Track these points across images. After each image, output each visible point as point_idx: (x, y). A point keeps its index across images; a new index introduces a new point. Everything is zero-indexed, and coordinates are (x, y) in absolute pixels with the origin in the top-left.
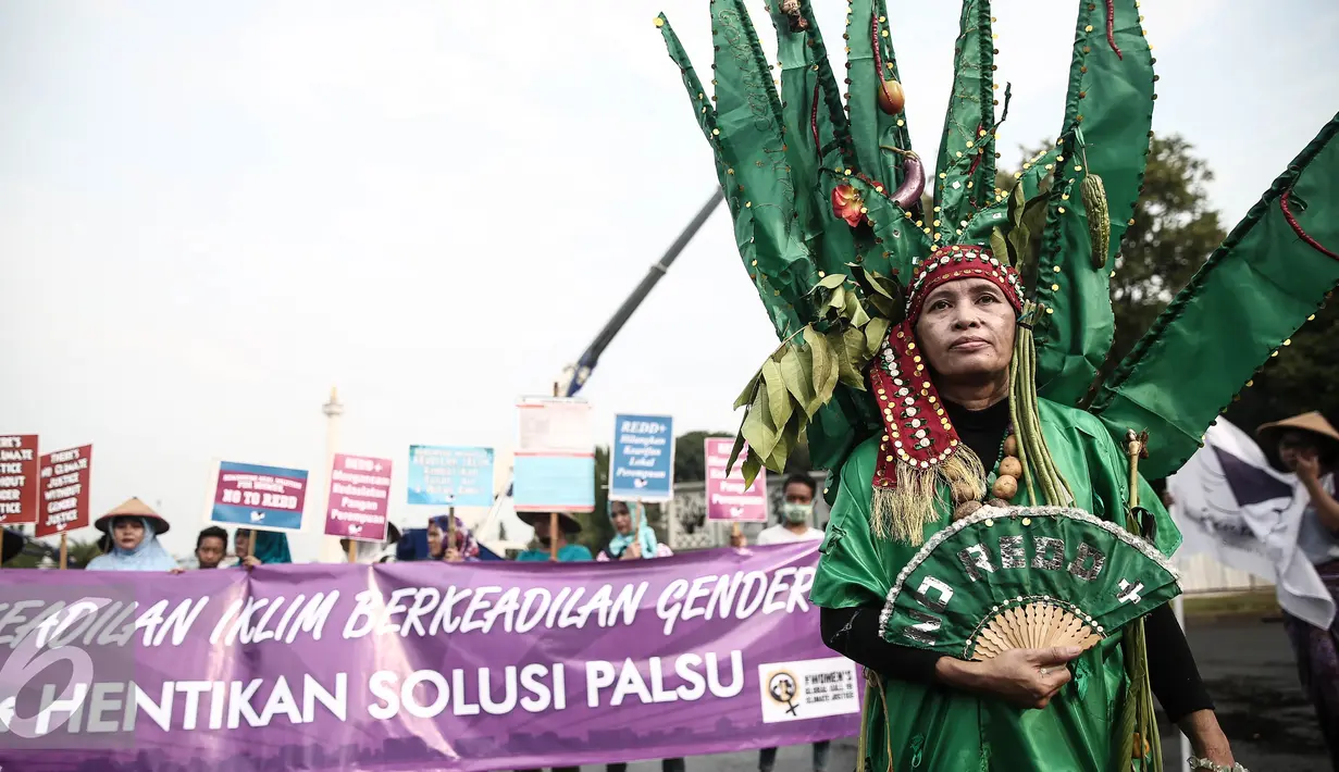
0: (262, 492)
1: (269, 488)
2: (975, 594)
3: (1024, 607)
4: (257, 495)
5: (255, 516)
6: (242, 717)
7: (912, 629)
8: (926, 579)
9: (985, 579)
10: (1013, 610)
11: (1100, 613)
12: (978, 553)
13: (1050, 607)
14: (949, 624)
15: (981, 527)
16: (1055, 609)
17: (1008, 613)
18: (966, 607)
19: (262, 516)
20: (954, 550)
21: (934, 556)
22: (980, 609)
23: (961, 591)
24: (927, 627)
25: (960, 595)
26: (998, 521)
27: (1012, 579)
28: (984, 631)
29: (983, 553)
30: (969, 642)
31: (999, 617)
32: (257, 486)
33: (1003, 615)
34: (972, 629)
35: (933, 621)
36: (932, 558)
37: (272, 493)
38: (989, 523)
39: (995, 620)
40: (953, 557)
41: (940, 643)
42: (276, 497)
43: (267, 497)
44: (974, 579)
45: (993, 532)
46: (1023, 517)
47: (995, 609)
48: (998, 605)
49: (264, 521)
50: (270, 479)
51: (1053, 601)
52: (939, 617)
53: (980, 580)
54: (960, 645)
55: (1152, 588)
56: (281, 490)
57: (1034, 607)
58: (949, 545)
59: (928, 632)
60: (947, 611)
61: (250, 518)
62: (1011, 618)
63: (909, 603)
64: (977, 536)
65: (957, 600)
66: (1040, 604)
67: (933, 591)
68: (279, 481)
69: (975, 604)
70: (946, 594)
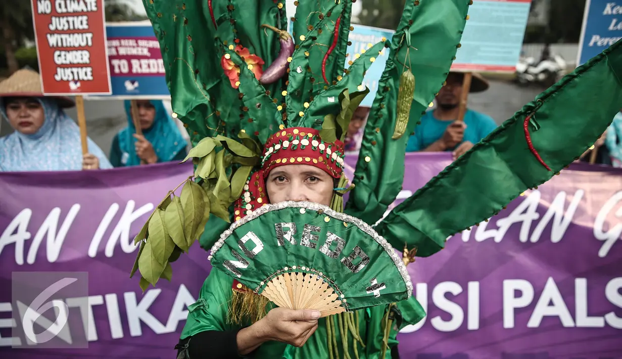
0: (129, 58)
1: (134, 52)
2: (277, 255)
3: (304, 274)
4: (124, 62)
5: (129, 86)
6: (143, 325)
7: (229, 262)
8: (249, 234)
9: (286, 247)
10: (297, 274)
11: (351, 295)
12: (288, 229)
13: (321, 280)
14: (254, 267)
15: (296, 212)
16: (323, 283)
17: (293, 274)
18: (268, 261)
19: (136, 84)
20: (273, 220)
21: (260, 219)
22: (277, 265)
23: (269, 249)
24: (239, 265)
25: (267, 252)
26: (309, 212)
27: (303, 254)
28: (274, 280)
29: (292, 230)
30: (262, 283)
31: (286, 274)
32: (122, 51)
33: (290, 274)
34: (268, 276)
35: (245, 262)
36: (259, 219)
37: (139, 57)
38: (302, 211)
39: (283, 275)
40: (271, 226)
41: (243, 278)
42: (144, 62)
43: (135, 62)
44: (279, 244)
45: (303, 218)
46: (327, 215)
47: (286, 269)
48: (289, 267)
49: (141, 90)
50: (132, 42)
51: (324, 278)
52: (249, 261)
53: (283, 247)
54: (256, 283)
55: (390, 291)
56: (146, 52)
57: (311, 277)
58: (272, 215)
59: (238, 269)
60: (254, 258)
61: (125, 88)
62: (293, 279)
63: (233, 244)
64: (292, 217)
65: (265, 254)
66: (315, 277)
67: (251, 244)
68: (142, 43)
69: (274, 261)
70: (259, 248)
